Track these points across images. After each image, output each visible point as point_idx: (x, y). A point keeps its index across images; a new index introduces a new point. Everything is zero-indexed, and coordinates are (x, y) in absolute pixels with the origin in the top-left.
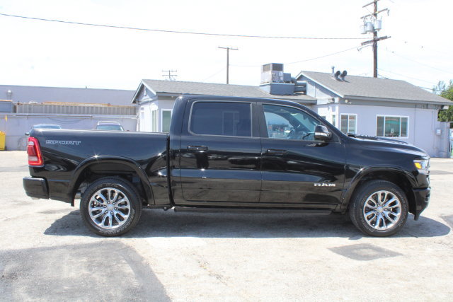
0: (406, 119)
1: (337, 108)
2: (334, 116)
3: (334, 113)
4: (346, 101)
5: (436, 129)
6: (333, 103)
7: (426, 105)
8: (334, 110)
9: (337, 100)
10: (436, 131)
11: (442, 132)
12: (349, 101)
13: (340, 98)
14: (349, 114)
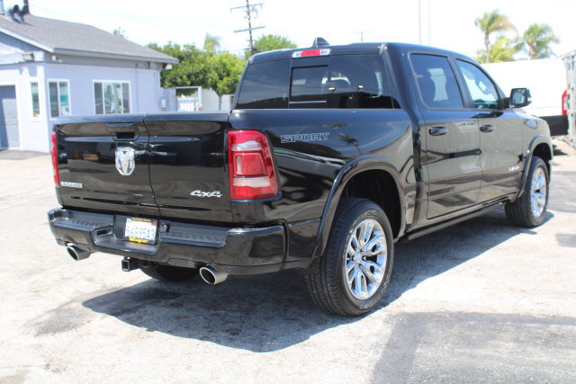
0: (127, 85)
1: (40, 70)
2: (34, 84)
3: (34, 79)
4: (54, 58)
5: (160, 99)
6: (33, 61)
7: (148, 64)
8: (33, 73)
9: (39, 56)
10: (160, 103)
11: (167, 103)
12: (57, 58)
13: (46, 52)
14: (58, 81)
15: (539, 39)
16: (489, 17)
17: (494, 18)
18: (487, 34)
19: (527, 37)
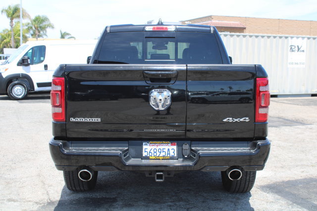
15: (41, 25)
16: (12, 9)
17: (16, 10)
18: (12, 19)
19: (34, 23)
